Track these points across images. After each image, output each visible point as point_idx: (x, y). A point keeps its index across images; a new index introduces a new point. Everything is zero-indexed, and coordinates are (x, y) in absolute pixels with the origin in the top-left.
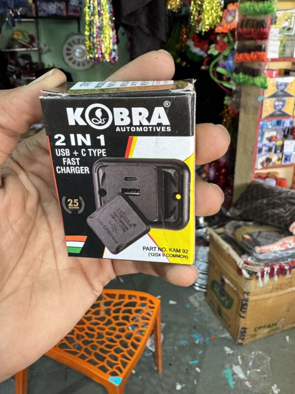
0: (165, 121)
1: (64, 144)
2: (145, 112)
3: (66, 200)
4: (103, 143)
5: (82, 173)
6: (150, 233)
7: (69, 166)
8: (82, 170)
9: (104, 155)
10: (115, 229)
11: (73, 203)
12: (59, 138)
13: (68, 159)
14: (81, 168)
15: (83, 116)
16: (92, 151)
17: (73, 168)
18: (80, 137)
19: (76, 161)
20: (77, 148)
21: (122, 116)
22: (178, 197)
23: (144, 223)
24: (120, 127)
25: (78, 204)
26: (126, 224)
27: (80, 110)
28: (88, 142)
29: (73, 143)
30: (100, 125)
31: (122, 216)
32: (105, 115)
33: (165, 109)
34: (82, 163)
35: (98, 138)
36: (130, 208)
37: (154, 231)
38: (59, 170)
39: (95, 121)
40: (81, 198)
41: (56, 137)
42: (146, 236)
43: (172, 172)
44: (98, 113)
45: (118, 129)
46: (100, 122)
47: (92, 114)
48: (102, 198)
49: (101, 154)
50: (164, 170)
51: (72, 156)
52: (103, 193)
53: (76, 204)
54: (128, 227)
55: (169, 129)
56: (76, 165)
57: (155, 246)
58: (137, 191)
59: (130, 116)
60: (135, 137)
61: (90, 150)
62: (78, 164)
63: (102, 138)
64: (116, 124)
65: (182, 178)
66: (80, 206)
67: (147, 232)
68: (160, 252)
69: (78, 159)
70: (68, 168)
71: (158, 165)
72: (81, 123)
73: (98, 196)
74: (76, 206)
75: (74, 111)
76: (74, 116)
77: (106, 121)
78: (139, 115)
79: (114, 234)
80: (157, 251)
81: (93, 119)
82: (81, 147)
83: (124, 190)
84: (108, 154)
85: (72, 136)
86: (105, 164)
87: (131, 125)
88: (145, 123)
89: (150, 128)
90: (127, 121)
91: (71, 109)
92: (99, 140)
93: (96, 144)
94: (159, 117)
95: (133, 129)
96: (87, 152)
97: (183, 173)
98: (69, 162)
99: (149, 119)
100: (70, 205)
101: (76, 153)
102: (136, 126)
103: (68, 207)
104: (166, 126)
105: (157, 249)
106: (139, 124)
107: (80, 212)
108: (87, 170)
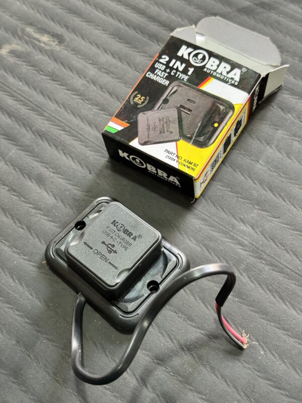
0: (237, 78)
1: (165, 63)
2: (229, 67)
3: (137, 94)
4: (190, 73)
5: (162, 83)
6: (178, 142)
7: (158, 75)
8: (164, 81)
9: (185, 80)
10: (155, 129)
11: (140, 99)
12: (165, 58)
13: (161, 72)
14: (165, 80)
15: (189, 54)
16: (179, 75)
17: (159, 77)
18: (178, 63)
19: (164, 75)
20: (172, 69)
21: (213, 64)
22: (216, 125)
23: (178, 134)
24: (208, 69)
25: (142, 100)
26: (165, 129)
27: (190, 50)
28: (181, 69)
29: (171, 65)
30: (197, 63)
31: (166, 123)
32: (204, 58)
33: (241, 72)
34: (167, 78)
35: (189, 69)
36: (177, 120)
37: (182, 143)
38: (149, 74)
39: (195, 59)
40: (148, 98)
41: (163, 57)
42: (174, 143)
43: (222, 108)
44: (200, 56)
45: (205, 70)
46: (198, 61)
47: (196, 55)
48: (163, 104)
49: (183, 79)
50: (218, 104)
51: (165, 71)
52: (166, 101)
53: (141, 100)
54: (166, 131)
55: (236, 84)
56: (163, 77)
57: (176, 153)
58: (190, 110)
59: (218, 66)
60: (212, 79)
61: (178, 73)
62: (164, 77)
63: (191, 70)
64: (206, 66)
65: (226, 114)
66: (143, 103)
67: (176, 141)
68: (176, 159)
69: (166, 74)
70: (156, 76)
71: (216, 100)
72: (186, 57)
73: (161, 101)
74: (140, 102)
75: (187, 48)
76: (184, 51)
77: (201, 62)
78: (224, 68)
79: (151, 132)
80: (174, 157)
81: (194, 58)
82: (174, 69)
83: (182, 106)
84: (188, 80)
85: (174, 61)
86: (182, 85)
87: (215, 71)
88: (224, 73)
89: (226, 78)
90: (214, 68)
91: (186, 47)
92: (189, 70)
93: (185, 71)
94: (235, 75)
95: (214, 74)
96: (176, 74)
97: (229, 112)
98: (159, 73)
99: (228, 73)
100: (137, 99)
101: (168, 70)
102: (217, 73)
103: (134, 99)
104: (236, 81)
105: (175, 155)
106: (220, 73)
107: (139, 106)
108: (167, 83)
